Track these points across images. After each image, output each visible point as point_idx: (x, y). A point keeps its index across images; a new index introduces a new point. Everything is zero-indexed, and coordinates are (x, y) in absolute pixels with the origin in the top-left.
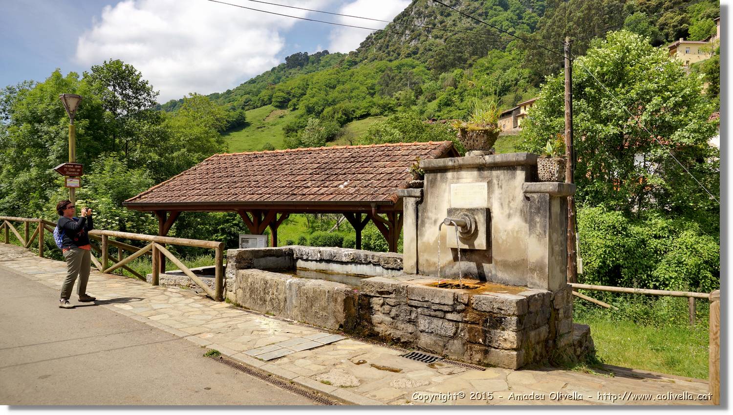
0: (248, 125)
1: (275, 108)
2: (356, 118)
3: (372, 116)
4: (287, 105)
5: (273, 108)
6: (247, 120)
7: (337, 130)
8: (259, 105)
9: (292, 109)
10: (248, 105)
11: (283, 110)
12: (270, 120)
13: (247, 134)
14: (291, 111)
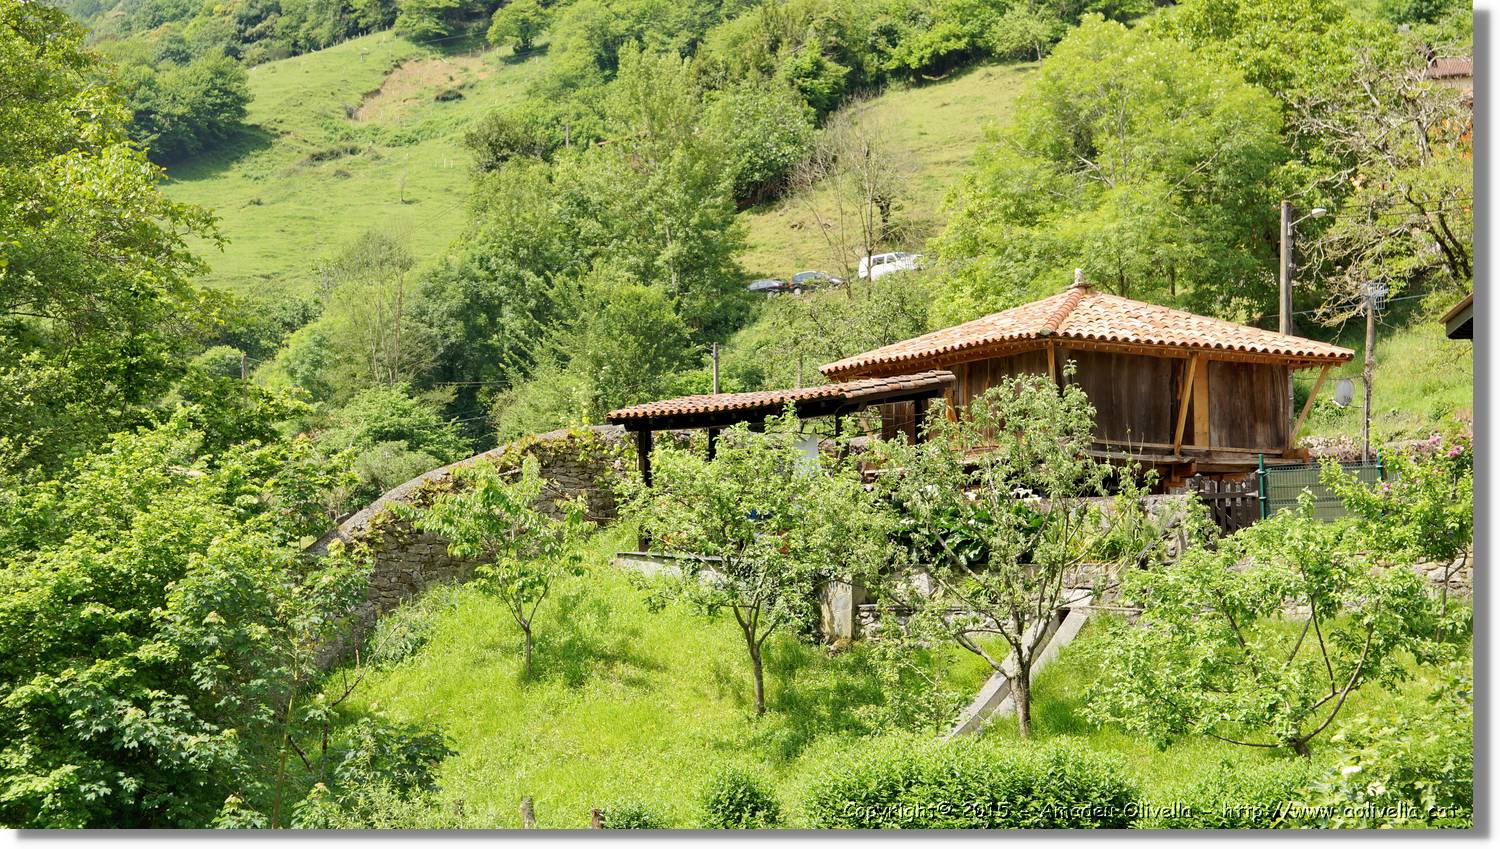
0: (257, 139)
1: (414, 48)
2: (902, 72)
3: (1002, 59)
4: (481, 33)
5: (405, 48)
6: (257, 114)
7: (795, 141)
8: (323, 33)
9: (508, 50)
10: (261, 35)
11: (461, 61)
12: (386, 113)
13: (254, 190)
14: (508, 60)
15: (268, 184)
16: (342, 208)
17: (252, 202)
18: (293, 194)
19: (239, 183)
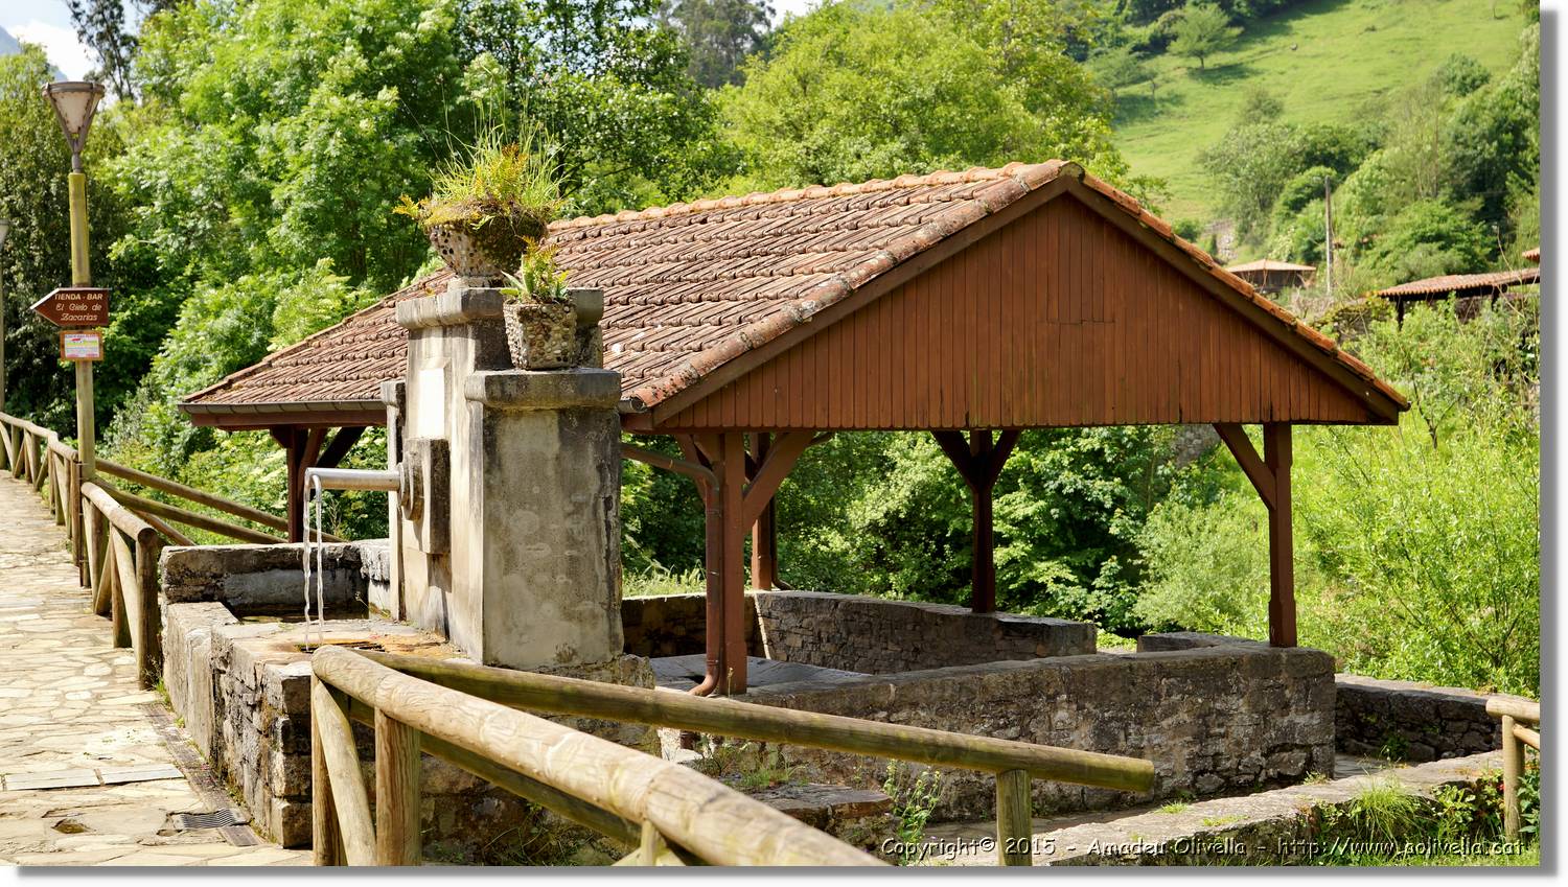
15: (1383, 12)
16: (1443, 29)
17: (1368, 29)
18: (1402, 20)
19: (1359, 13)
